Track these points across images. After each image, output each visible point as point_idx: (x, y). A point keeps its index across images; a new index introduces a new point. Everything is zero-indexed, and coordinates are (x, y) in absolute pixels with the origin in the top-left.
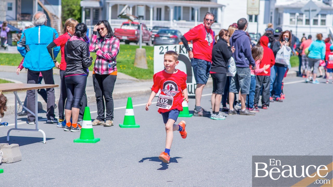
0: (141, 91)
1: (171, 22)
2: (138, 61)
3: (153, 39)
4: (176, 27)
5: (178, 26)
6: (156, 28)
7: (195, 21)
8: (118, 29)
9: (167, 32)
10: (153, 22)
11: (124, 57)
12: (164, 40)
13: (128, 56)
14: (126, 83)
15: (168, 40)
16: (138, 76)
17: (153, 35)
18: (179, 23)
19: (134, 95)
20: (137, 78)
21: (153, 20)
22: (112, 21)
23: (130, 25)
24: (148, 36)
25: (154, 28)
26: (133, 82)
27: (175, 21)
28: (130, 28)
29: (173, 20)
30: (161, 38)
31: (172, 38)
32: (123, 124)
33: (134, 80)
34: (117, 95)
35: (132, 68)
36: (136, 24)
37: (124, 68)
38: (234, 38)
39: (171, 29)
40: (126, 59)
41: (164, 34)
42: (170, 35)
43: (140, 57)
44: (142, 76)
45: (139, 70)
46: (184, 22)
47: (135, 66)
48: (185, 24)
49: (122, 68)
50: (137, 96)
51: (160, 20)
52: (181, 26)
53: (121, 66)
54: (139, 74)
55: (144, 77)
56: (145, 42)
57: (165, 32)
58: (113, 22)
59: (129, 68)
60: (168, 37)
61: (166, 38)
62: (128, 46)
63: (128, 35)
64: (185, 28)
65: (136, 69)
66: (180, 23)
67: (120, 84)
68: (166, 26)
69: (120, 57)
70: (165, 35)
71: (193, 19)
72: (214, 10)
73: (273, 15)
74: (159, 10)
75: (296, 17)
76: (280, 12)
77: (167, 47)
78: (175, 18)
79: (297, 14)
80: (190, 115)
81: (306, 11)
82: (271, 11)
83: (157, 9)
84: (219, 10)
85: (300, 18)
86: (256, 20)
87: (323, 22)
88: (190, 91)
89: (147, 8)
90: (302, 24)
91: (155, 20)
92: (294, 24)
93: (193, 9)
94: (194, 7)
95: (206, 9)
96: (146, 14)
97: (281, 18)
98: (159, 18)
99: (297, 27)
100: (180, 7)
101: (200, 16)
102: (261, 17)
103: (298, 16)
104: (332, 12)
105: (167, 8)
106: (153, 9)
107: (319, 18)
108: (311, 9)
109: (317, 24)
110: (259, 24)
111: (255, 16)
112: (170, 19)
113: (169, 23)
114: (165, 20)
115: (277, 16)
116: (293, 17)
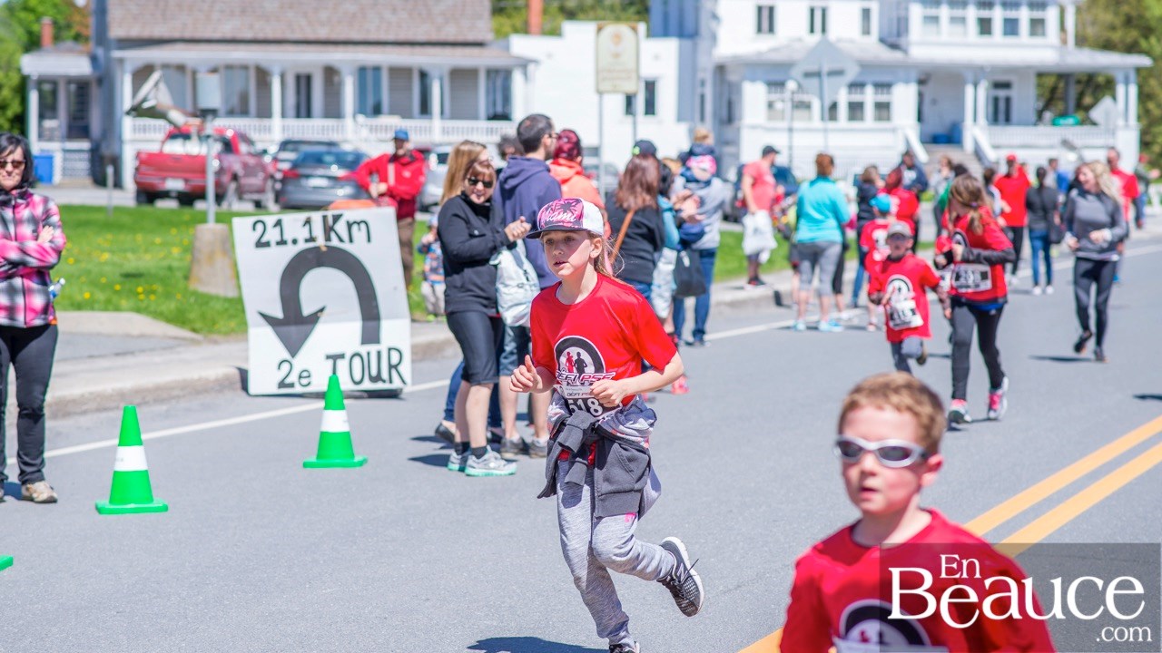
0: (200, 379)
1: (348, 121)
2: (202, 271)
3: (278, 186)
4: (366, 140)
5: (373, 137)
6: (290, 146)
7: (431, 118)
8: (151, 156)
9: (328, 158)
10: (284, 126)
11: (162, 254)
12: (315, 188)
13: (176, 251)
14: (152, 350)
15: (332, 187)
16: (198, 325)
17: (279, 170)
18: (377, 126)
19: (176, 393)
20: (194, 330)
21: (284, 115)
22: (134, 126)
23: (195, 138)
24: (261, 175)
25: (285, 145)
26: (179, 345)
27: (361, 118)
28: (195, 148)
29: (354, 116)
30: (304, 182)
31: (343, 183)
32: (107, 501)
33: (184, 339)
34: (112, 396)
35: (179, 296)
36: (217, 137)
37: (153, 297)
38: (507, 186)
39: (347, 147)
40: (165, 263)
41: (315, 167)
42: (336, 171)
43: (211, 256)
44: (214, 323)
45: (205, 300)
46: (394, 120)
47: (194, 286)
49: (142, 297)
50: (184, 396)
51: (309, 115)
52: (382, 136)
53: (140, 289)
54: (203, 317)
55: (221, 325)
56: (247, 196)
57: (318, 160)
58: (140, 129)
59: (168, 296)
60: (330, 178)
61: (322, 182)
62: (187, 213)
63: (187, 175)
65: (192, 300)
66: (381, 126)
67: (132, 353)
68: (324, 138)
69: (148, 257)
70: (321, 171)
71: (425, 109)
72: (500, 79)
73: (709, 92)
74: (304, 82)
75: (787, 95)
76: (732, 77)
77: (279, 223)
78: (361, 109)
79: (791, 85)
80: (358, 459)
81: (808, 75)
82: (700, 75)
83: (298, 78)
84: (517, 77)
85: (799, 97)
86: (650, 108)
87: (883, 109)
88: (374, 373)
89: (263, 76)
90: (810, 118)
91: (290, 117)
92: (783, 119)
93: (423, 75)
94: (426, 68)
95: (471, 73)
96: (259, 98)
97: (734, 98)
98: (304, 109)
99: (791, 130)
100: (377, 69)
101: (453, 98)
102: (667, 97)
103: (793, 93)
104: (914, 75)
105: (330, 73)
106: (283, 77)
107: (869, 97)
108: (826, 69)
109: (863, 119)
110: (660, 122)
111: (648, 94)
112: (344, 113)
113: (338, 127)
114: (326, 116)
115: (721, 94)
116: (776, 97)
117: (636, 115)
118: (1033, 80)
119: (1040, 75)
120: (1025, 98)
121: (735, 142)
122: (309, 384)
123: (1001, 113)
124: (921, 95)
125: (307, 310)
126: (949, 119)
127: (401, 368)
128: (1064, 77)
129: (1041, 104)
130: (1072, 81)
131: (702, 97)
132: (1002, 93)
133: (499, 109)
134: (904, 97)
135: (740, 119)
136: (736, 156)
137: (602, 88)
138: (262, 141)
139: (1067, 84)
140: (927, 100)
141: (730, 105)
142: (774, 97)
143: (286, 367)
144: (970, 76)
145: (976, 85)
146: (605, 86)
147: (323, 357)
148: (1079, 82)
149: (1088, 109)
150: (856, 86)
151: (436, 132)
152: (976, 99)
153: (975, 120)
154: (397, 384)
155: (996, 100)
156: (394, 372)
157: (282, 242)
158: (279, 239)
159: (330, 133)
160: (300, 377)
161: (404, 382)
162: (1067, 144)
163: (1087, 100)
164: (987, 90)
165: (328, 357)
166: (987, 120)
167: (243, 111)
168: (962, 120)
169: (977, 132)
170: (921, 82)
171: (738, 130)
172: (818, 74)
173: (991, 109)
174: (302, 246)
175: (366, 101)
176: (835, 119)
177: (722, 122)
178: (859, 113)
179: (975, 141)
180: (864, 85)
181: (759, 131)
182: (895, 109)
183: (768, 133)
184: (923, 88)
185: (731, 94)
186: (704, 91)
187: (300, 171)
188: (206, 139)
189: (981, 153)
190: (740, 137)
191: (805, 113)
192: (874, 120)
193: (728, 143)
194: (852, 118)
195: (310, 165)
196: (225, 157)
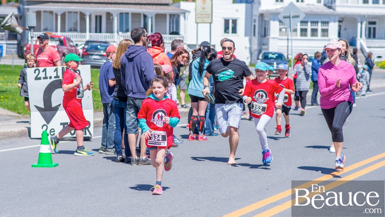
1: (116, 34)
6: (89, 43)
10: (90, 36)
12: (94, 59)
16: (20, 111)
18: (126, 36)
21: (90, 32)
25: (87, 43)
26: (11, 119)
27: (120, 33)
29: (118, 33)
30: (90, 57)
33: (14, 116)
35: (17, 100)
36: (57, 39)
37: (6, 100)
41: (95, 52)
42: (102, 53)
49: (2, 100)
51: (100, 32)
53: (2, 97)
57: (97, 49)
60: (100, 55)
68: (104, 40)
70: (97, 53)
72: (175, 18)
73: (257, 24)
74: (99, 18)
76: (266, 19)
77: (45, 70)
78: (121, 29)
82: (254, 18)
83: (96, 17)
84: (182, 18)
86: (234, 31)
87: (325, 32)
89: (82, 16)
90: (297, 35)
91: (93, 33)
93: (145, 16)
95: (164, 16)
96: (81, 25)
97: (267, 27)
98: (98, 30)
99: (288, 40)
100: (127, 14)
101: (156, 25)
102: (241, 27)
104: (337, 19)
105: (109, 15)
106: (90, 16)
107: (320, 27)
108: (291, 16)
109: (317, 36)
110: (238, 36)
111: (233, 25)
112: (114, 31)
113: (111, 36)
114: (107, 32)
115: (262, 25)
116: (283, 26)
117: (228, 33)
120: (381, 28)
121: (267, 44)
122: (54, 134)
123: (372, 34)
124: (340, 26)
125: (54, 105)
126: (351, 36)
127: (89, 129)
131: (255, 26)
132: (372, 26)
133: (175, 30)
134: (333, 27)
135: (269, 35)
136: (267, 49)
137: (197, 21)
138: (76, 41)
140: (342, 29)
141: (265, 28)
142: (281, 27)
143: (45, 127)
144: (359, 20)
145: (361, 23)
146: (199, 21)
147: (60, 124)
150: (315, 23)
152: (362, 28)
153: (361, 37)
155: (370, 28)
156: (87, 130)
157: (46, 78)
158: (44, 76)
159: (106, 38)
160: (50, 132)
161: (90, 134)
164: (366, 25)
165: (61, 124)
166: (366, 36)
167: (75, 30)
168: (357, 37)
169: (362, 42)
170: (340, 21)
171: (268, 39)
172: (289, 17)
173: (367, 32)
174: (53, 79)
175: (123, 27)
176: (306, 35)
177: (262, 36)
178: (316, 33)
179: (361, 45)
180: (318, 22)
181: (276, 40)
182: (330, 31)
183: (280, 41)
184: (341, 24)
185: (265, 25)
186: (255, 24)
187: (89, 53)
188: (52, 39)
189: (363, 49)
190: (268, 42)
191: (294, 33)
192: (321, 36)
193: (264, 44)
194: (313, 35)
195: (93, 51)
196: (60, 47)
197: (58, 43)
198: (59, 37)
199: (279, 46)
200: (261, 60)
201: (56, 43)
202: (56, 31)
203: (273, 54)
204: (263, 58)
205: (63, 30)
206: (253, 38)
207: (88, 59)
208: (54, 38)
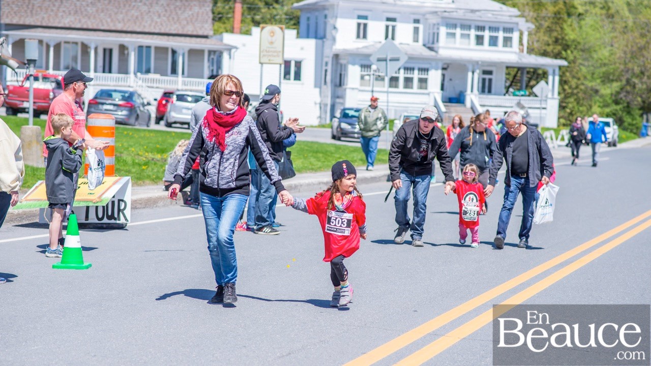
1: (132, 75)
4: (140, 87)
5: (144, 85)
7: (177, 77)
8: (15, 88)
10: (96, 77)
12: (106, 110)
15: (115, 110)
18: (146, 79)
21: (96, 71)
23: (41, 79)
27: (139, 74)
28: (40, 85)
29: (135, 74)
30: (100, 106)
31: (123, 108)
36: (53, 80)
41: (107, 100)
42: (118, 101)
43: (30, 144)
46: (157, 76)
48: (159, 81)
51: (110, 72)
52: (149, 85)
57: (109, 95)
60: (114, 105)
61: (111, 107)
63: (35, 100)
64: (157, 88)
66: (149, 79)
70: (110, 102)
71: (174, 71)
72: (216, 56)
73: (329, 68)
74: (108, 53)
75: (372, 72)
76: (342, 61)
78: (140, 69)
79: (374, 67)
80: (86, 264)
81: (379, 60)
82: (325, 59)
83: (105, 50)
84: (225, 56)
85: (377, 74)
86: (298, 76)
87: (423, 82)
88: (110, 213)
89: (85, 48)
90: (384, 86)
91: (99, 72)
92: (369, 86)
93: (174, 52)
94: (175, 48)
95: (200, 52)
96: (82, 60)
97: (343, 73)
98: (107, 68)
99: (372, 91)
100: (149, 47)
101: (189, 66)
102: (308, 71)
103: (375, 71)
104: (440, 65)
105: (123, 48)
106: (96, 49)
107: (416, 75)
108: (389, 58)
109: (412, 88)
110: (303, 84)
111: (296, 69)
112: (129, 71)
113: (126, 78)
114: (119, 72)
115: (336, 71)
116: (365, 73)
117: (289, 79)
118: (504, 71)
119: (507, 68)
120: (500, 80)
121: (342, 97)
123: (486, 87)
124: (443, 75)
126: (458, 90)
127: (125, 212)
128: (520, 69)
129: (508, 84)
130: (525, 72)
131: (326, 71)
132: (487, 77)
133: (215, 73)
134: (434, 77)
135: (347, 85)
136: (343, 104)
137: (262, 61)
139: (522, 74)
140: (447, 79)
141: (341, 75)
144: (470, 68)
145: (473, 73)
146: (264, 60)
148: (528, 72)
149: (532, 87)
150: (409, 69)
151: (179, 83)
152: (473, 79)
153: (472, 91)
154: (122, 221)
155: (484, 80)
156: (121, 213)
159: (117, 81)
161: (126, 220)
162: (519, 105)
163: (533, 82)
164: (479, 74)
166: (478, 90)
168: (466, 91)
169: (473, 97)
170: (444, 69)
171: (345, 90)
172: (386, 60)
173: (481, 85)
175: (142, 65)
176: (396, 86)
177: (336, 86)
178: (410, 84)
179: (472, 102)
180: (413, 69)
181: (356, 91)
182: (430, 82)
183: (361, 93)
184: (445, 72)
185: (341, 71)
186: (327, 68)
187: (99, 101)
188: (47, 80)
189: (474, 109)
190: (345, 94)
191: (381, 83)
192: (418, 88)
193: (338, 97)
194: (406, 86)
195: (104, 98)
196: (56, 91)
197: (54, 85)
198: (55, 77)
199: (359, 101)
200: (338, 118)
201: (52, 85)
202: (47, 68)
203: (356, 111)
204: (342, 116)
205: (57, 67)
206: (324, 87)
207: (97, 110)
208: (48, 78)
